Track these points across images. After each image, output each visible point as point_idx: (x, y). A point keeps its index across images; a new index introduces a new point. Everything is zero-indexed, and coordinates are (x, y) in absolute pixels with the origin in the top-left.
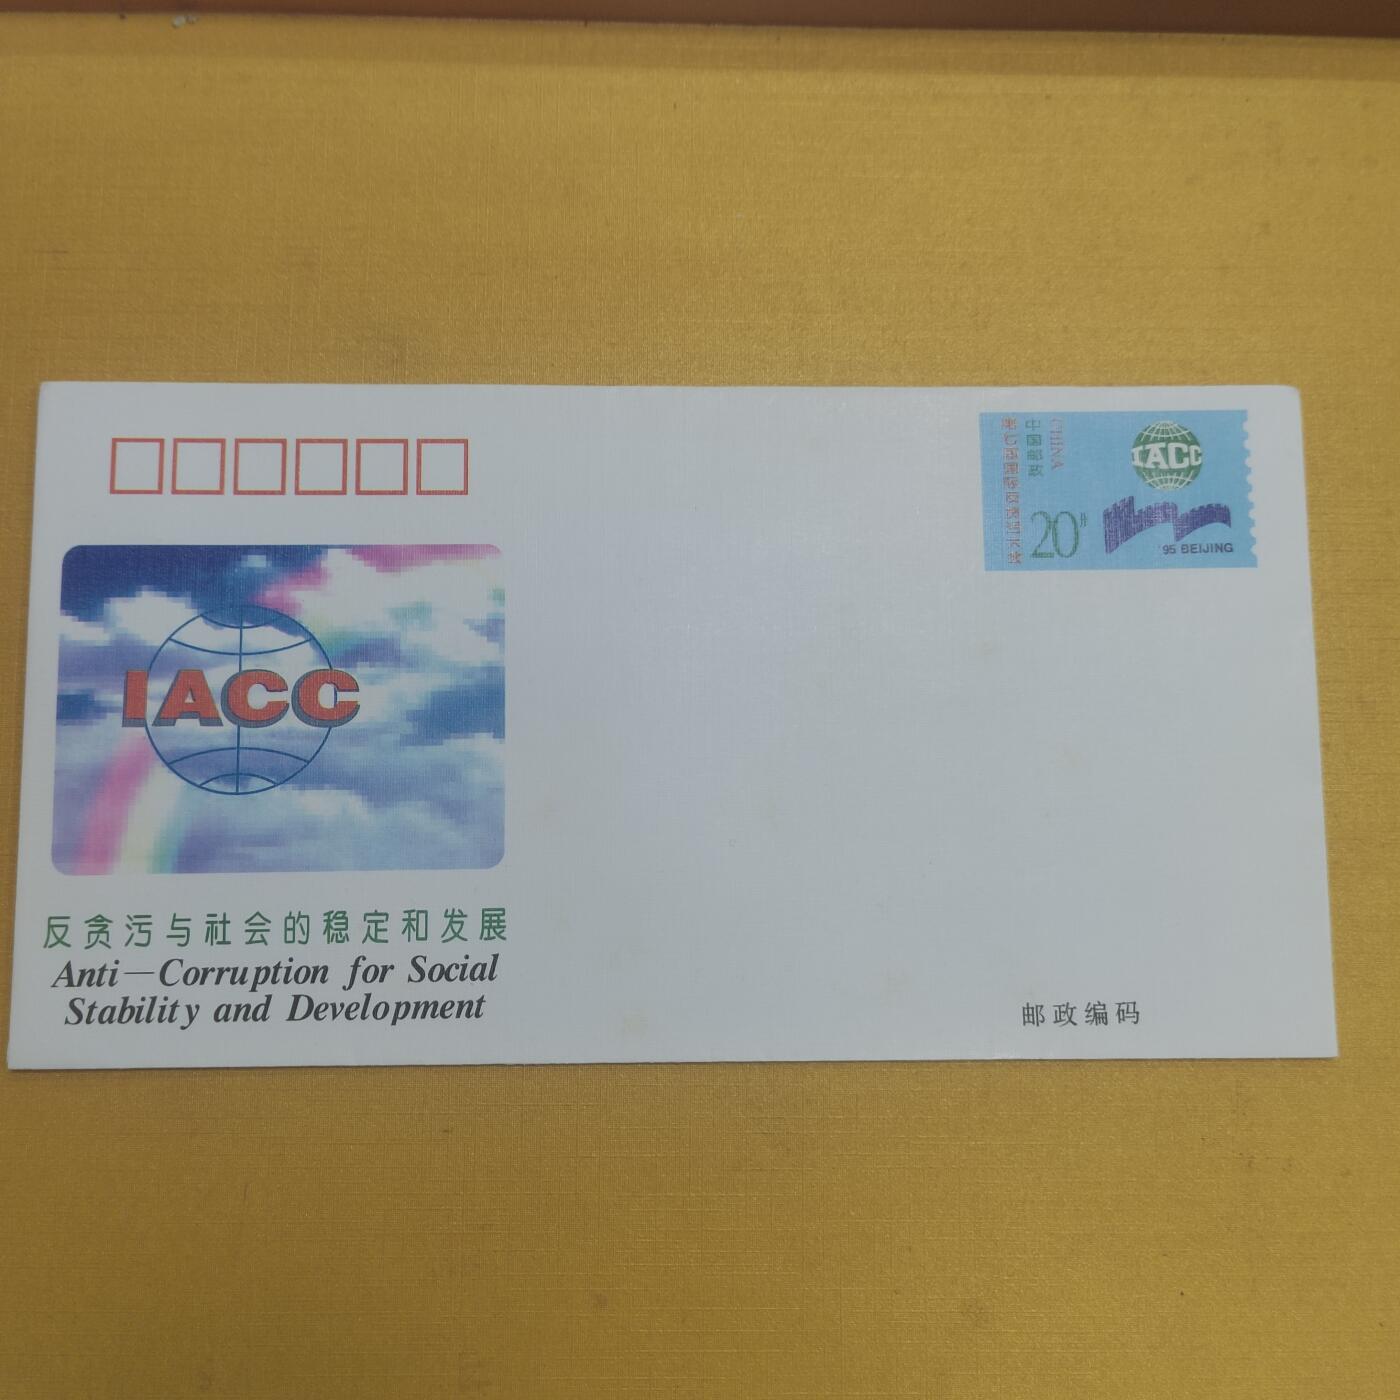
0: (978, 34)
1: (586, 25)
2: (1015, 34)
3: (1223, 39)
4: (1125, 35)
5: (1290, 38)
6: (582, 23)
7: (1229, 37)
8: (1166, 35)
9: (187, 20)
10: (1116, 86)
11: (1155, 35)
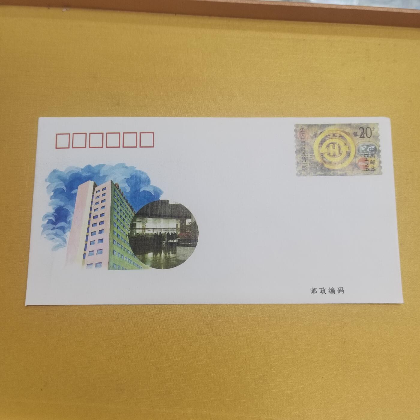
0: (285, 22)
1: (176, 15)
2: (296, 22)
3: (355, 26)
4: (327, 24)
5: (374, 26)
6: (175, 15)
7: (357, 25)
8: (339, 24)
9: (66, 10)
10: (324, 38)
11: (335, 24)
